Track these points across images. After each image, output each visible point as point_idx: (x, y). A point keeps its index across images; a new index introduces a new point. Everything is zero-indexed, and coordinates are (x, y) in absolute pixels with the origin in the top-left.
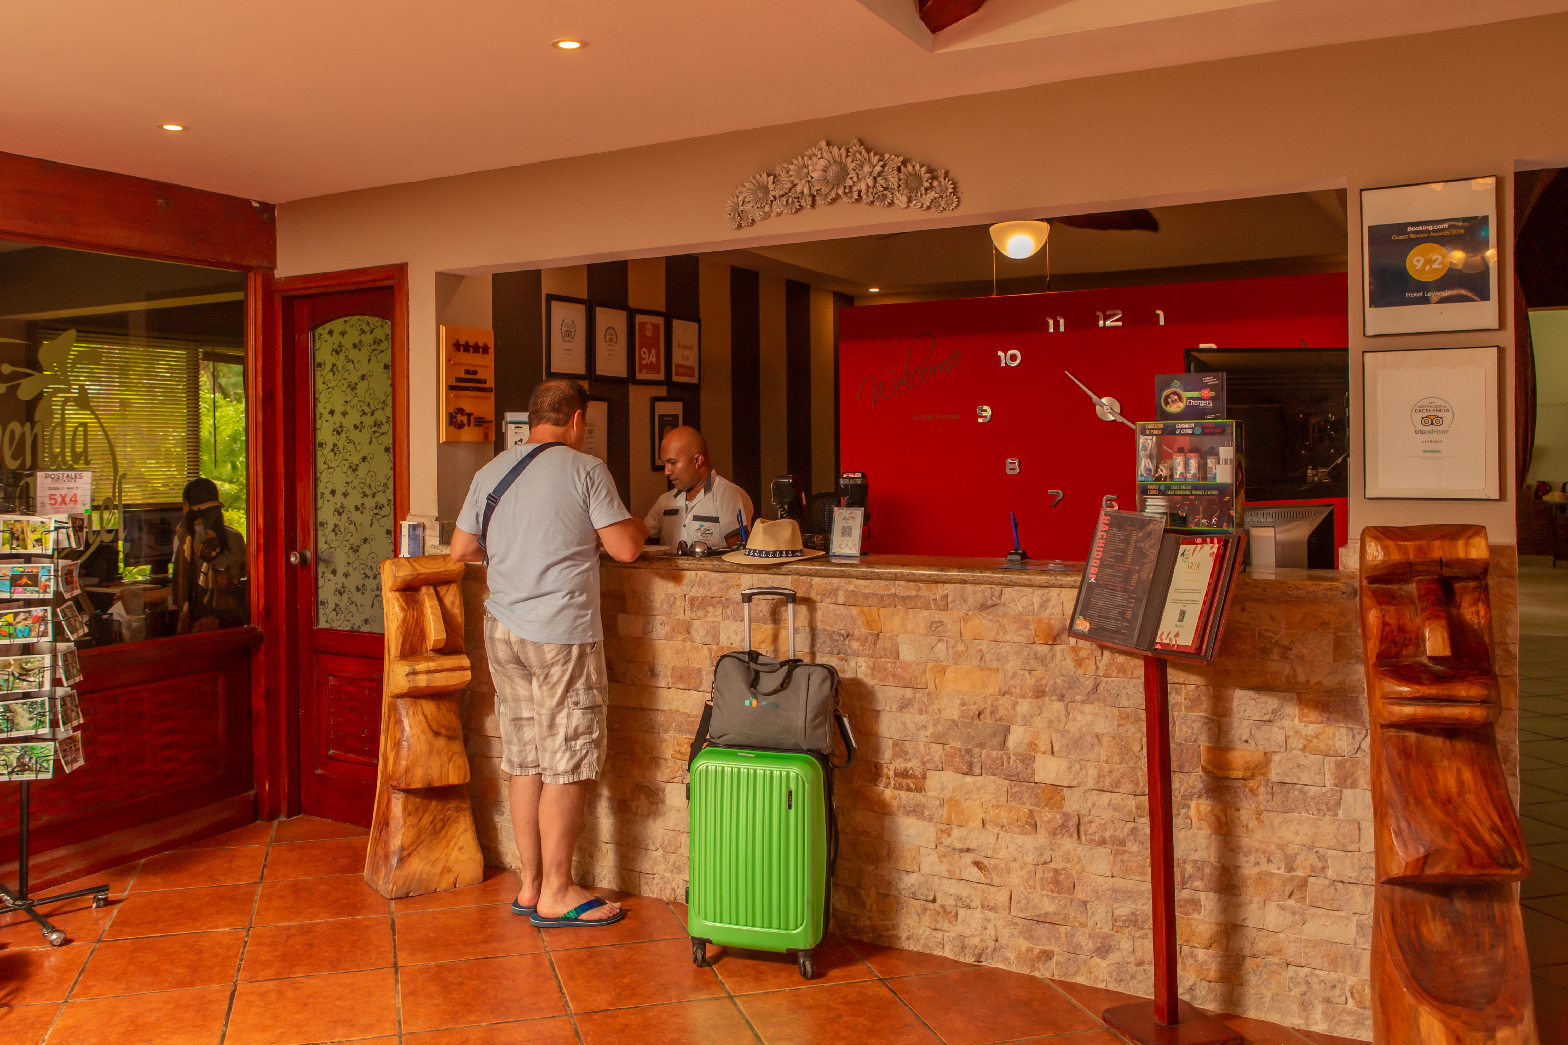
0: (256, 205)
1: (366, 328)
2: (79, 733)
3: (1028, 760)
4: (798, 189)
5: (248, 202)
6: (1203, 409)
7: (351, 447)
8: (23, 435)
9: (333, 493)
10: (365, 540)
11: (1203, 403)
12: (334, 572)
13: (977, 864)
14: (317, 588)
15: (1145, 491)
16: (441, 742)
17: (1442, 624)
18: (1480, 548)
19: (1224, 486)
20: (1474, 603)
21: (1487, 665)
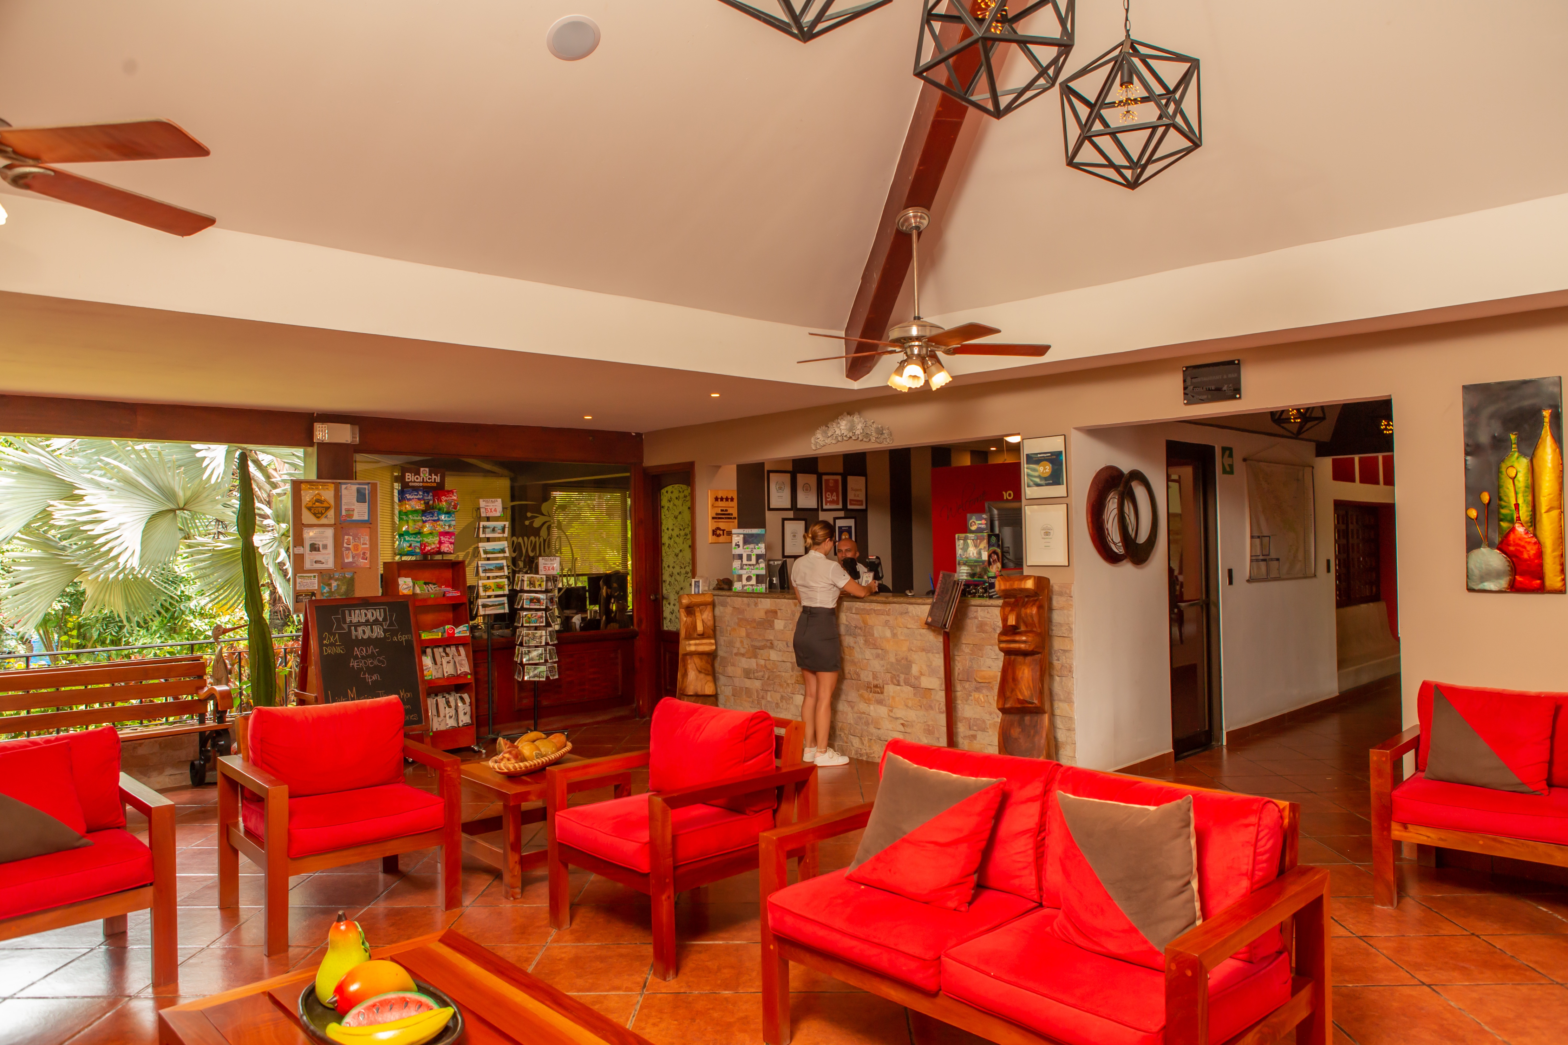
0: (634, 434)
1: (681, 490)
2: (556, 665)
3: (917, 678)
4: (837, 433)
5: (630, 433)
6: (983, 528)
7: (675, 545)
8: (536, 542)
9: (669, 566)
10: (682, 589)
11: (983, 526)
12: (669, 604)
13: (902, 724)
14: (663, 611)
15: (959, 564)
16: (702, 676)
17: (1015, 613)
18: (1029, 584)
19: (985, 561)
20: (1032, 606)
21: (1035, 629)
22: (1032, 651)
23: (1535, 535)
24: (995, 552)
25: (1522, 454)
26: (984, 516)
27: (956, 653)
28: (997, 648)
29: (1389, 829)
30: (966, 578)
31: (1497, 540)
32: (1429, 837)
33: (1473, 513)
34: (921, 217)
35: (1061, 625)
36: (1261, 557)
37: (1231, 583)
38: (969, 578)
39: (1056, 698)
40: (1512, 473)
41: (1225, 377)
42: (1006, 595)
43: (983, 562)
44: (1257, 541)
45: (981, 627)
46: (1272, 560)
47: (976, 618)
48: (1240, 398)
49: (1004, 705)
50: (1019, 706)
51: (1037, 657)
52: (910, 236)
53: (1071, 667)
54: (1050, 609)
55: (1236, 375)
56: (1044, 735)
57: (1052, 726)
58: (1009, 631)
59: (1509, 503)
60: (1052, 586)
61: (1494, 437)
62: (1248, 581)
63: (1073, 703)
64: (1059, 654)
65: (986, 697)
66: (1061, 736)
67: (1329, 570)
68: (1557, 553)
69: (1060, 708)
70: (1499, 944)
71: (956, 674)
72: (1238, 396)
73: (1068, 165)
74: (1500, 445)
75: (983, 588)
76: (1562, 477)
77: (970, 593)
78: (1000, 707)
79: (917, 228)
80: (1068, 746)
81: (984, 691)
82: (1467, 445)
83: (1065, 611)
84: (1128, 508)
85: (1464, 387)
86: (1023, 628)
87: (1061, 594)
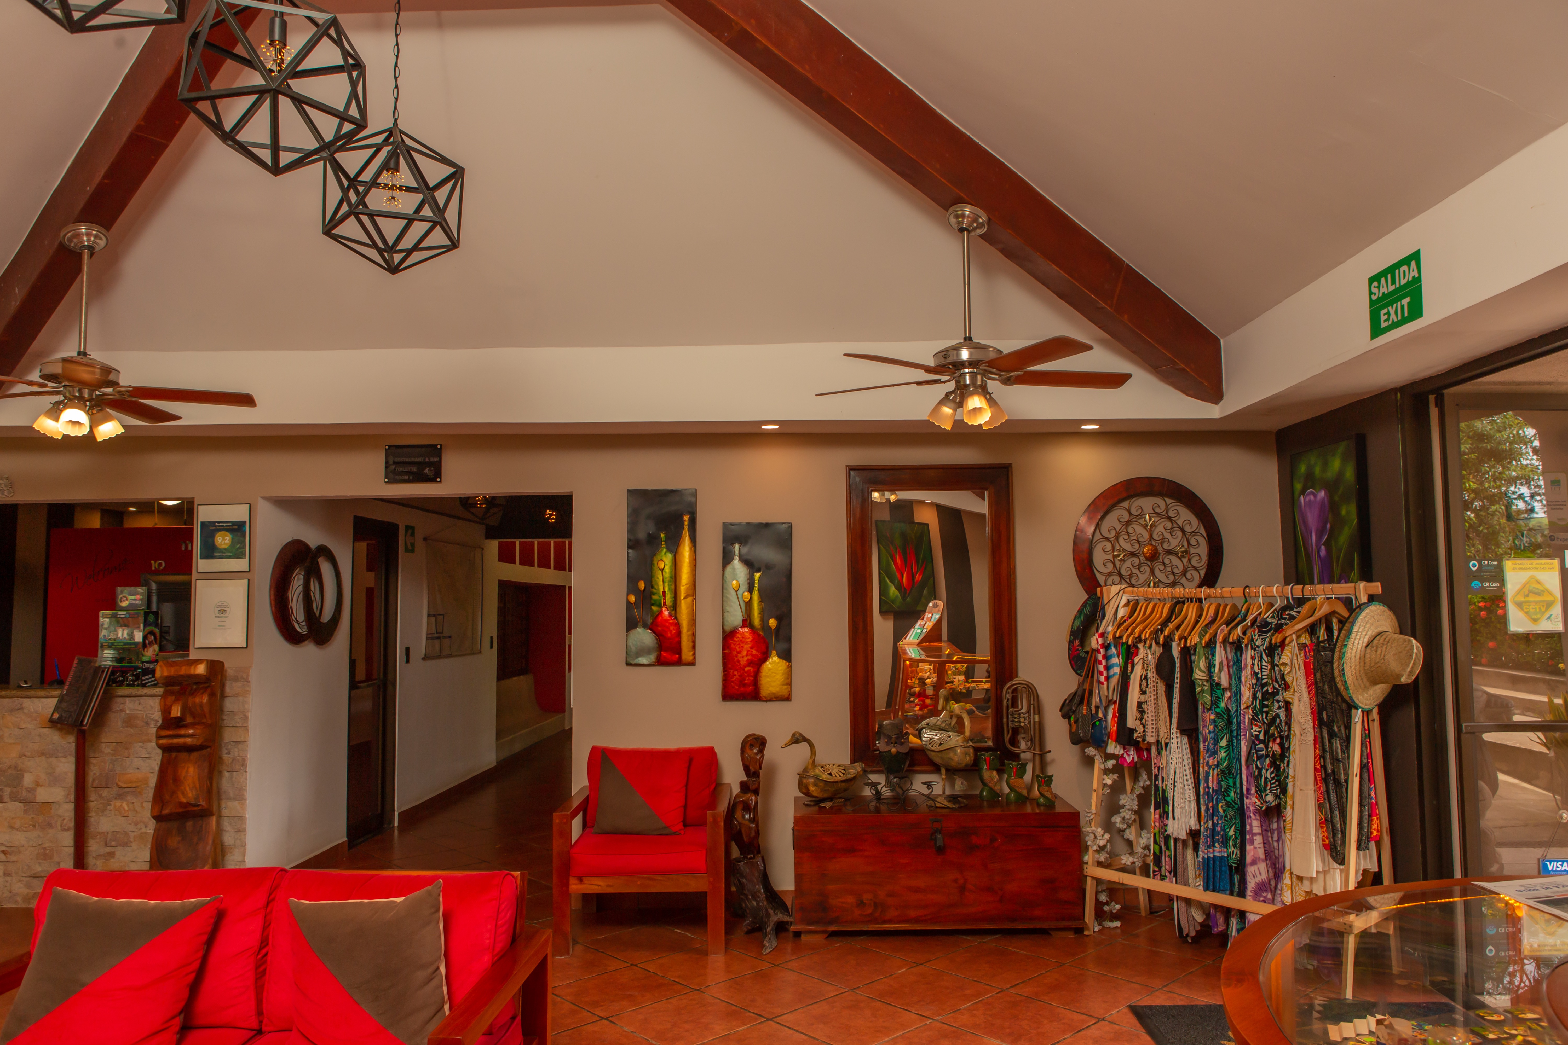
3: (31, 791)
6: (137, 605)
11: (137, 602)
13: (3, 852)
15: (102, 647)
17: (180, 703)
18: (201, 669)
19: (138, 643)
20: (202, 693)
21: (204, 720)
22: (200, 745)
23: (676, 618)
24: (152, 633)
25: (669, 550)
26: (140, 590)
27: (92, 755)
28: (154, 744)
29: (567, 885)
30: (110, 663)
31: (649, 621)
32: (599, 886)
33: (632, 599)
34: (96, 236)
35: (234, 713)
36: (436, 635)
37: (408, 661)
38: (115, 664)
39: (223, 796)
40: (662, 565)
41: (427, 460)
42: (169, 682)
43: (137, 644)
44: (433, 619)
45: (130, 721)
46: (445, 637)
47: (122, 710)
48: (440, 481)
49: (162, 810)
50: (181, 810)
51: (205, 752)
52: (80, 256)
53: (244, 760)
54: (223, 696)
55: (438, 459)
56: (210, 842)
57: (220, 830)
58: (170, 724)
59: (658, 590)
60: (226, 671)
61: (649, 535)
62: (424, 659)
63: (245, 800)
64: (230, 747)
65: (131, 805)
66: (228, 839)
67: (492, 647)
68: (690, 633)
69: (229, 807)
70: (652, 968)
71: (91, 780)
72: (438, 480)
73: (324, 233)
74: (653, 541)
75: (134, 675)
76: (695, 571)
77: (114, 681)
78: (155, 814)
79: (91, 248)
80: (237, 850)
81: (129, 798)
82: (629, 540)
83: (241, 698)
84: (314, 585)
85: (629, 490)
86: (189, 720)
87: (236, 679)
